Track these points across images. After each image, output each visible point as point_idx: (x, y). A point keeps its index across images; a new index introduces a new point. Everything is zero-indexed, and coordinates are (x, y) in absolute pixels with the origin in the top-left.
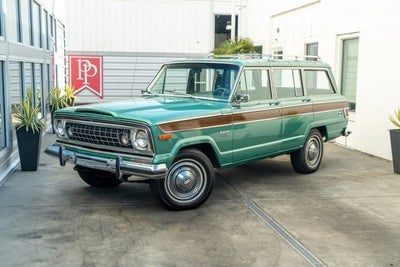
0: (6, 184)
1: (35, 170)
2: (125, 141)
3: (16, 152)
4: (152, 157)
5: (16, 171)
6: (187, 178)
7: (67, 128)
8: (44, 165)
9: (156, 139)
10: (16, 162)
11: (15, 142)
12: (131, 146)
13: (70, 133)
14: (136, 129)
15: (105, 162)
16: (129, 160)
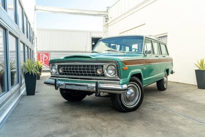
0: (20, 103)
1: (34, 94)
2: (99, 72)
3: (24, 85)
4: (119, 80)
5: (24, 95)
6: (132, 93)
7: (59, 68)
8: (38, 92)
9: (121, 69)
10: (23, 90)
11: (23, 80)
12: (103, 75)
13: (61, 71)
14: (107, 64)
15: (87, 86)
16: (103, 83)
